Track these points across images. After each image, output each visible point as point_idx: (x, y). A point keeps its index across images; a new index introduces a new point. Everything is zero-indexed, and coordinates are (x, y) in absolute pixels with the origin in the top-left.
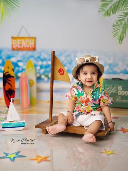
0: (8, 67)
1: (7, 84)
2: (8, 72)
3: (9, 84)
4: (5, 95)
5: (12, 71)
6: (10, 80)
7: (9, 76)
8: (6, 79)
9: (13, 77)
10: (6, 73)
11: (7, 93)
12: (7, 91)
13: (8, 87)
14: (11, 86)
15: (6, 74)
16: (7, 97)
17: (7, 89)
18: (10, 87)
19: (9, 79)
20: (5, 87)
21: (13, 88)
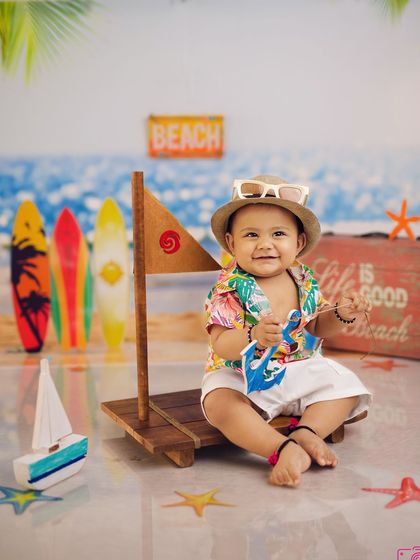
0: (27, 225)
1: (24, 278)
2: (26, 240)
3: (32, 276)
4: (20, 311)
5: (40, 235)
6: (34, 266)
7: (31, 252)
8: (20, 262)
9: (43, 254)
10: (21, 243)
11: (25, 304)
12: (25, 299)
13: (26, 287)
14: (38, 283)
15: (22, 247)
16: (24, 319)
17: (24, 293)
18: (35, 288)
19: (30, 261)
20: (19, 287)
21: (43, 290)
